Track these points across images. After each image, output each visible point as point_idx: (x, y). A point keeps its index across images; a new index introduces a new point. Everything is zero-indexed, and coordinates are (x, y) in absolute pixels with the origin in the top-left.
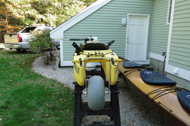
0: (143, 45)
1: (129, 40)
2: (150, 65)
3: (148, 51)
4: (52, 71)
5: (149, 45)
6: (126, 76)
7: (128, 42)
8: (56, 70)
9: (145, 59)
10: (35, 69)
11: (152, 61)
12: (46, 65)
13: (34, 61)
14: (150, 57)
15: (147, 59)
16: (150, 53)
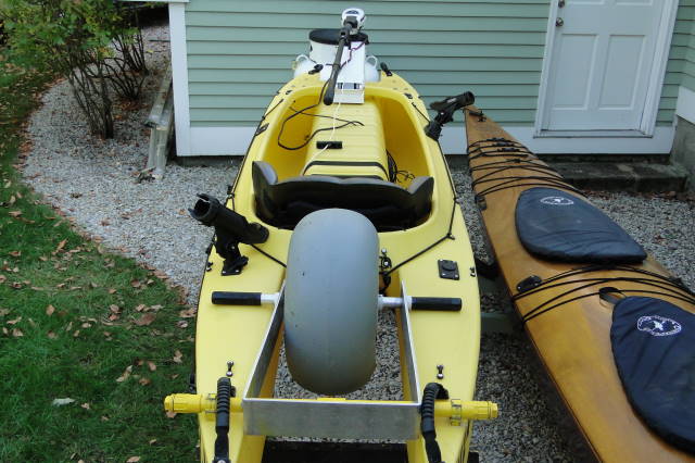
0: (645, 40)
1: (566, 15)
2: (672, 160)
3: (673, 79)
4: (129, 185)
5: (682, 40)
6: (530, 324)
7: (559, 24)
8: (150, 179)
9: (647, 122)
10: (38, 171)
11: (685, 139)
12: (100, 142)
13: (38, 105)
14: (680, 112)
15: (658, 123)
16: (683, 93)
